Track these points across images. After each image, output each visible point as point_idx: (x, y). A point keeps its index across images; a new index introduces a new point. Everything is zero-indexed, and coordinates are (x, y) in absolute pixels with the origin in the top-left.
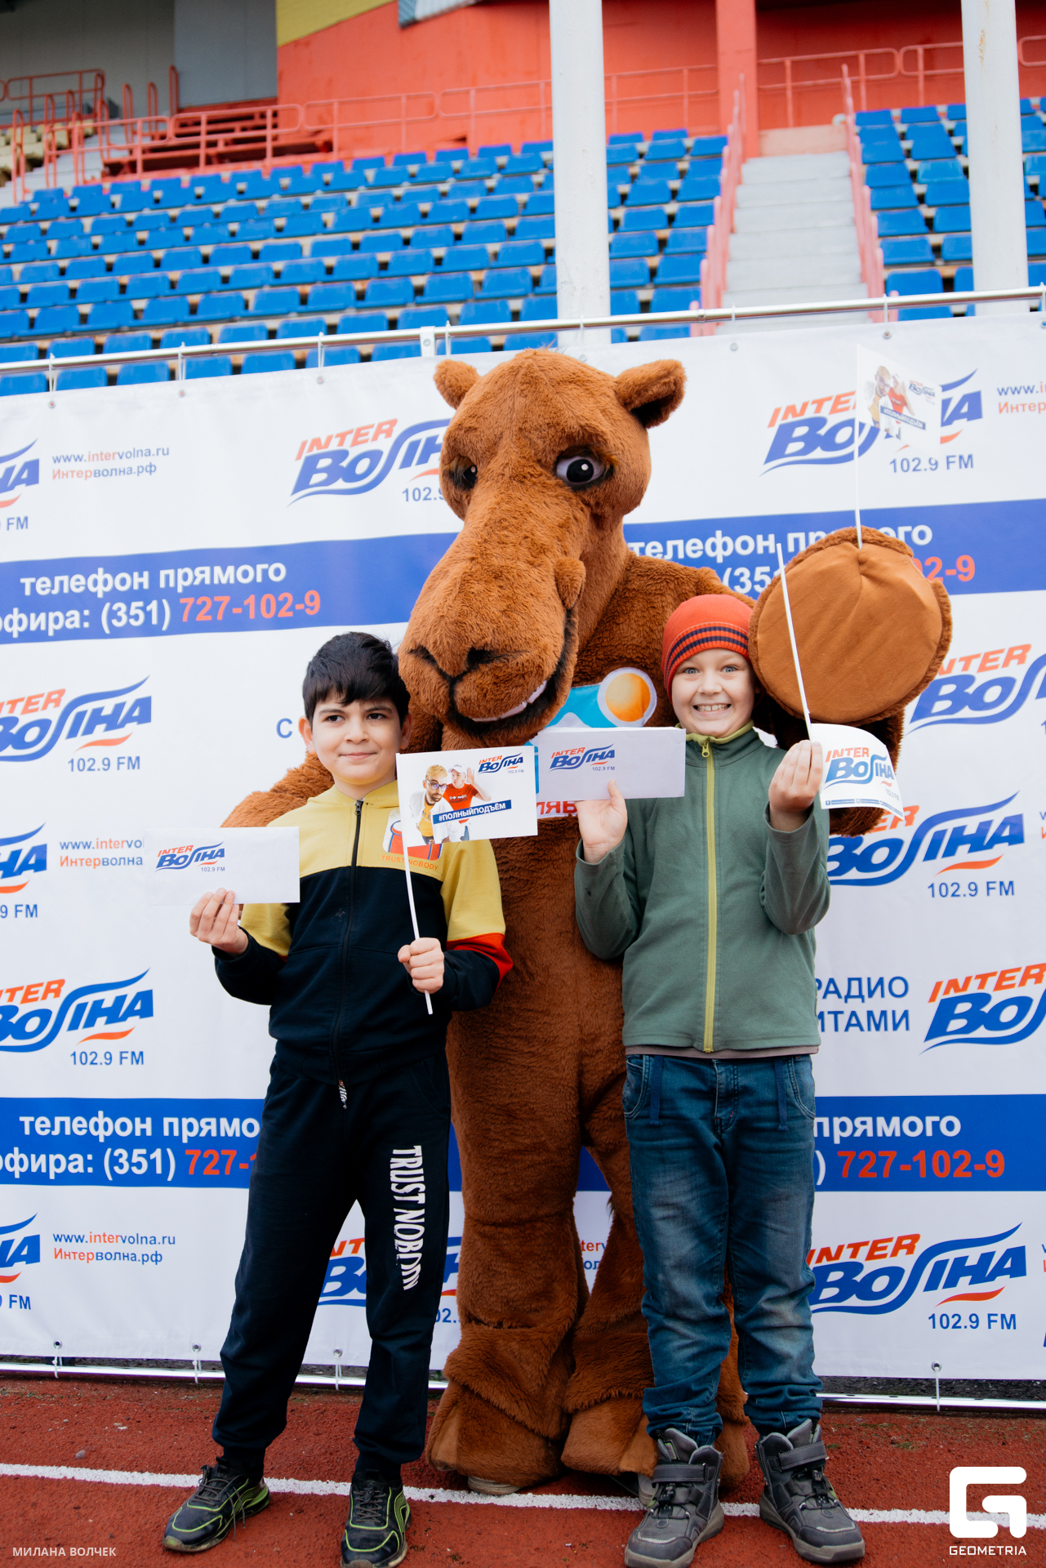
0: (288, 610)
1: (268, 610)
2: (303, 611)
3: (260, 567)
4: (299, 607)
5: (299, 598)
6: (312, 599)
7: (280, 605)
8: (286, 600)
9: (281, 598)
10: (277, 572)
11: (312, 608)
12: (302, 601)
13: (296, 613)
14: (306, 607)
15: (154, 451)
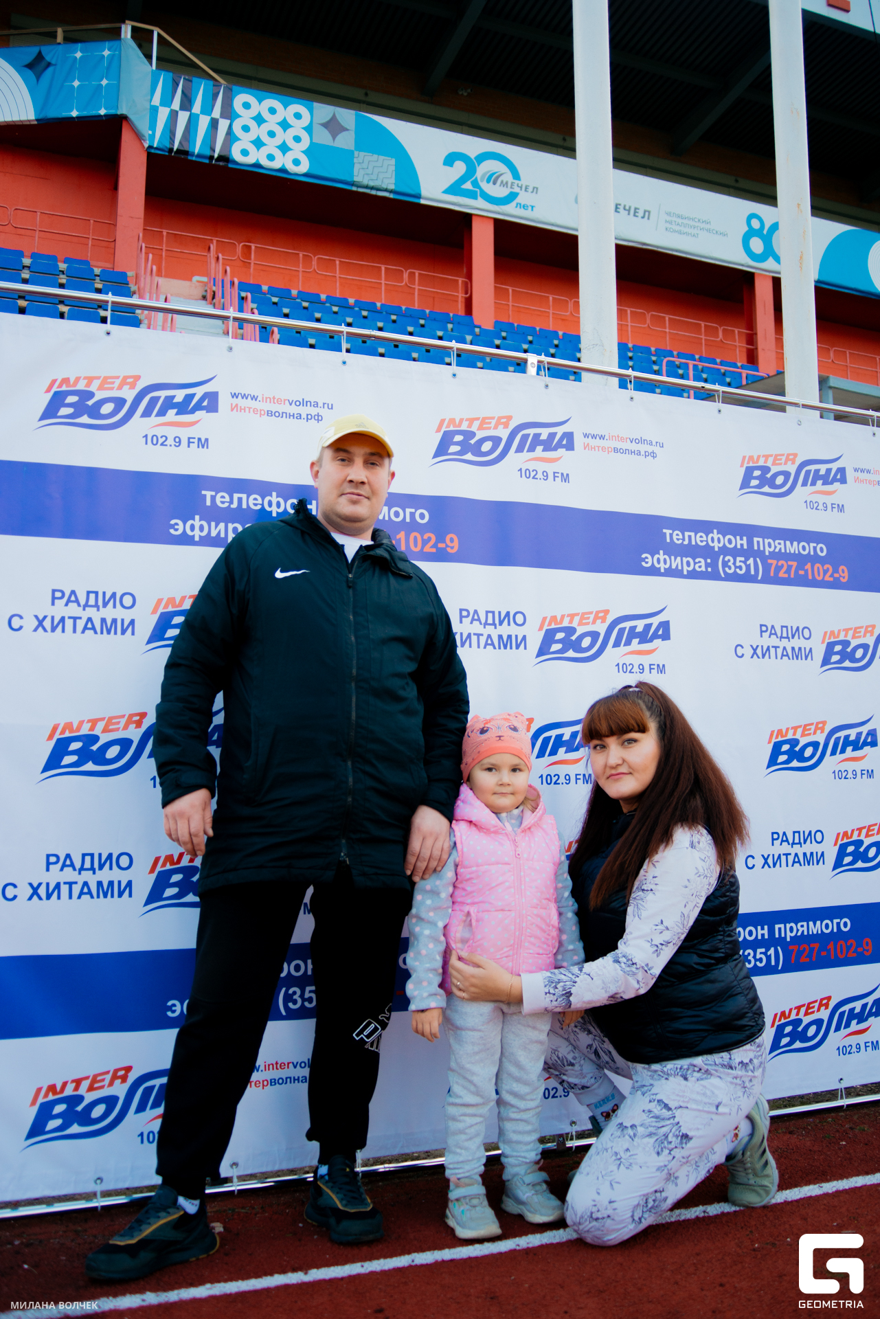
0: (431, 547)
1: (416, 546)
2: (444, 549)
3: (408, 511)
4: (441, 545)
5: (440, 538)
6: (452, 540)
7: (425, 542)
8: (429, 539)
9: (426, 537)
10: (422, 516)
11: (452, 548)
12: (444, 541)
13: (438, 549)
14: (447, 546)
15: (320, 404)
